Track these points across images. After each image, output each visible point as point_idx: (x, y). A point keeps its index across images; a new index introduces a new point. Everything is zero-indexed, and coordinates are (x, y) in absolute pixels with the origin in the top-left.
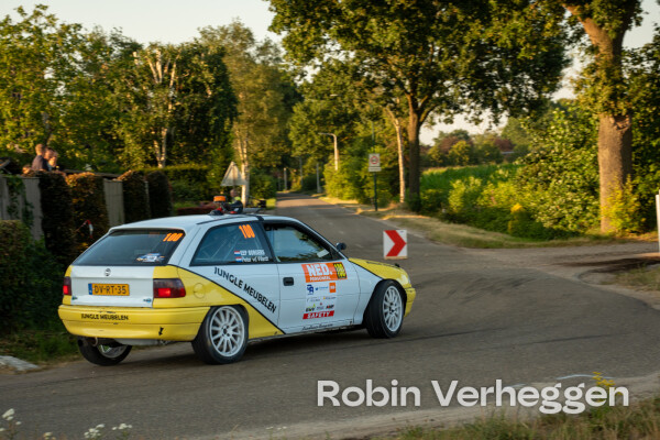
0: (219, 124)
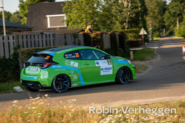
0: (142, 17)
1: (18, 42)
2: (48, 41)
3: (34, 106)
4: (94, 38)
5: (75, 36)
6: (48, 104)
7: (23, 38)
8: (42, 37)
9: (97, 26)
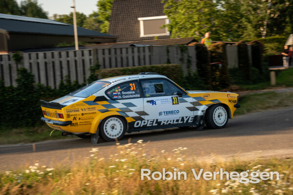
1: (97, 59)
2: (142, 57)
3: (123, 156)
4: (212, 52)
5: (183, 49)
6: (144, 155)
7: (104, 54)
8: (133, 52)
9: (216, 32)
